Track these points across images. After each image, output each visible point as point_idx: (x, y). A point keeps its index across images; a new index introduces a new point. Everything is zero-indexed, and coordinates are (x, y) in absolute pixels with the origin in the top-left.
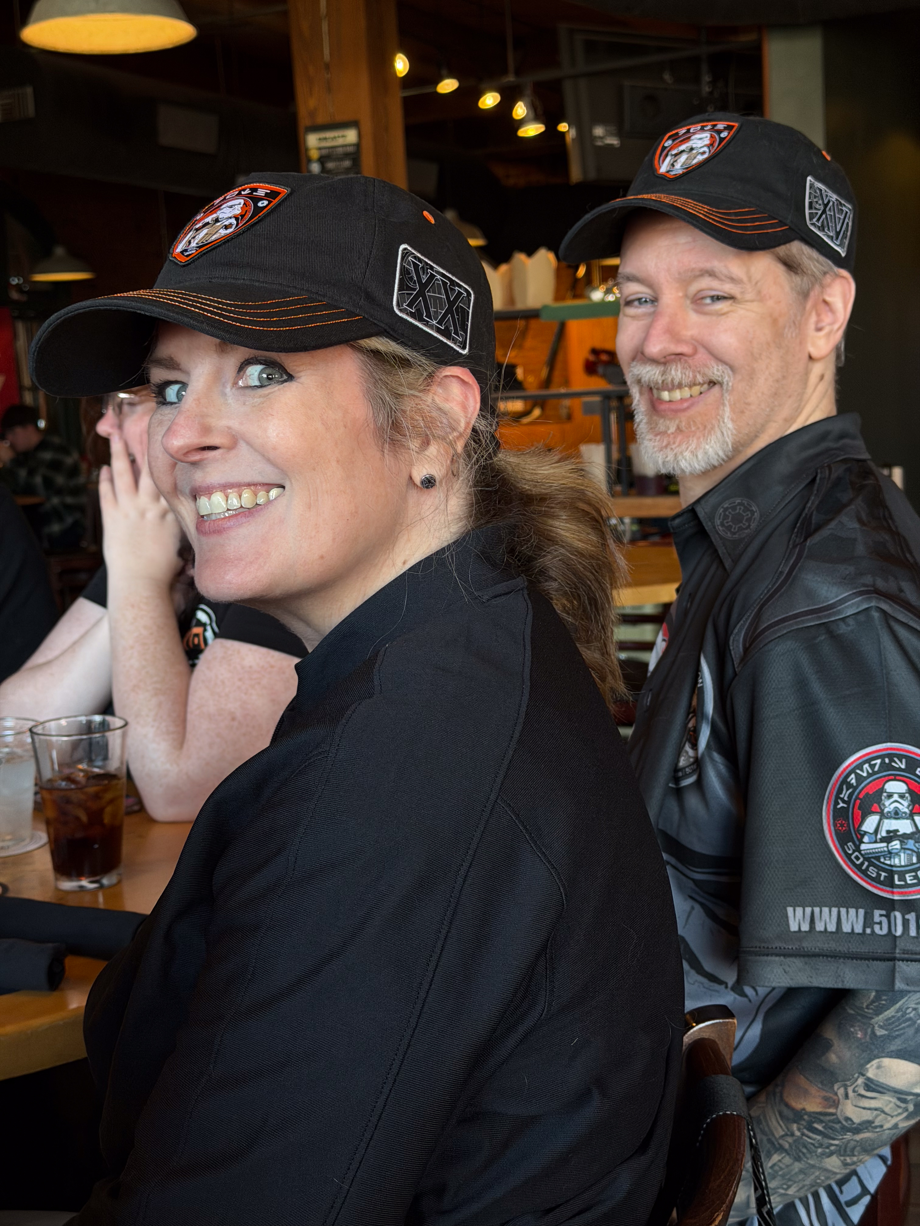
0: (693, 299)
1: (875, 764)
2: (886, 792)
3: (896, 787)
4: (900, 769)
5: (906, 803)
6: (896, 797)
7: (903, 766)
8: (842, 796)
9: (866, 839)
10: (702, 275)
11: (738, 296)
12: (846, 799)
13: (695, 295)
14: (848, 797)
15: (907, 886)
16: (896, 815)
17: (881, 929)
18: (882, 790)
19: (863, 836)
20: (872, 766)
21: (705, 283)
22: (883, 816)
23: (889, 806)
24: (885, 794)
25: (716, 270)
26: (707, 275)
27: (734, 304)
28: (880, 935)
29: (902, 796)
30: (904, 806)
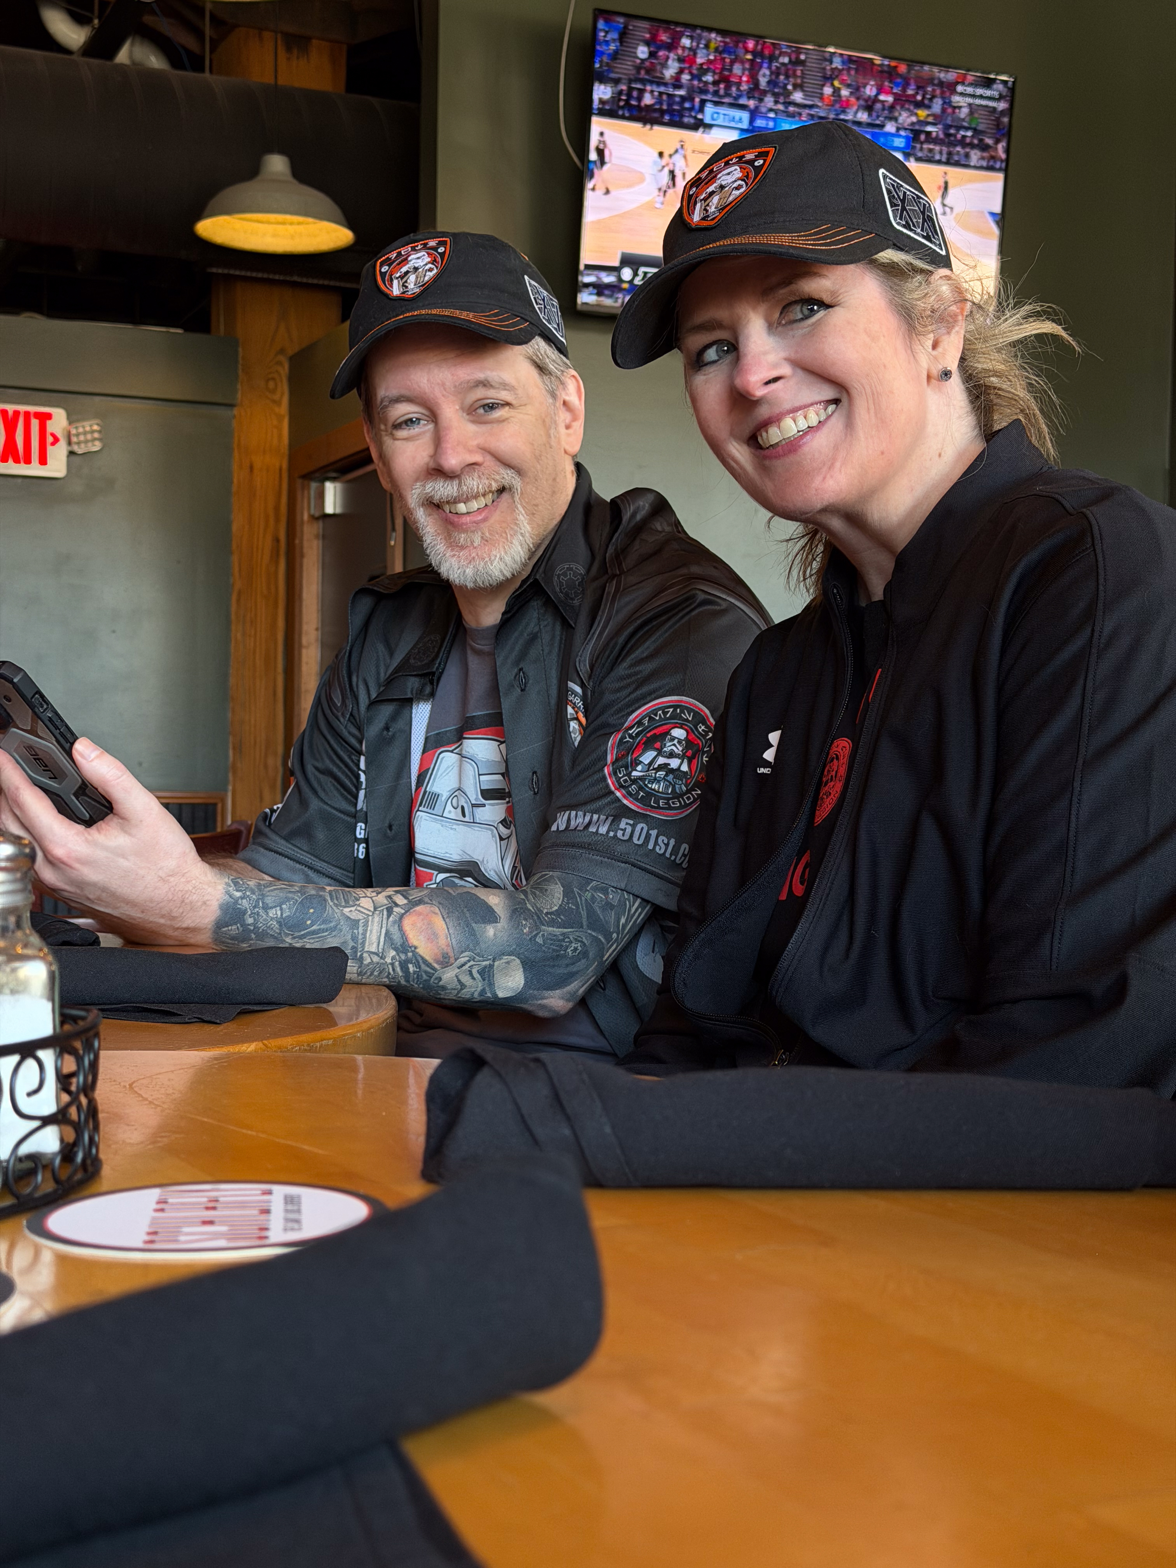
0: (469, 409)
1: (669, 711)
2: (670, 735)
3: (679, 733)
4: (687, 720)
5: (681, 749)
6: (676, 742)
7: (690, 719)
8: (631, 732)
9: (639, 768)
10: (477, 386)
11: (514, 402)
12: (634, 735)
13: (472, 405)
14: (636, 734)
15: (659, 807)
16: (671, 755)
17: (623, 835)
18: (668, 733)
19: (637, 765)
20: (665, 713)
21: (480, 393)
22: (660, 753)
23: (669, 747)
24: (669, 737)
25: (490, 379)
26: (481, 385)
27: (511, 410)
28: (621, 840)
29: (680, 742)
30: (678, 749)
